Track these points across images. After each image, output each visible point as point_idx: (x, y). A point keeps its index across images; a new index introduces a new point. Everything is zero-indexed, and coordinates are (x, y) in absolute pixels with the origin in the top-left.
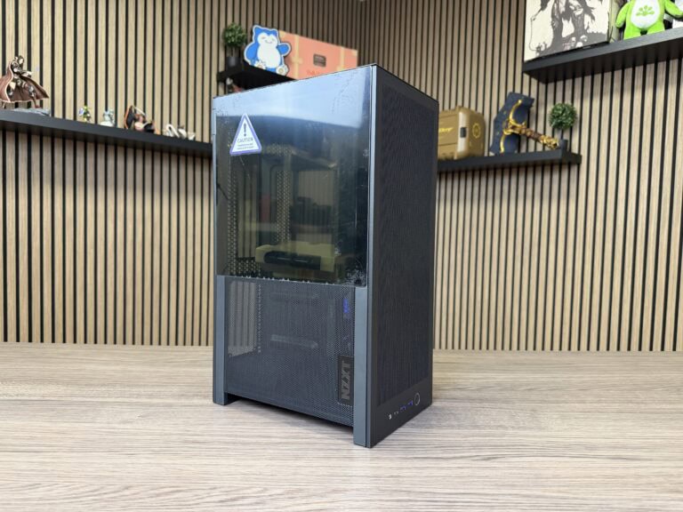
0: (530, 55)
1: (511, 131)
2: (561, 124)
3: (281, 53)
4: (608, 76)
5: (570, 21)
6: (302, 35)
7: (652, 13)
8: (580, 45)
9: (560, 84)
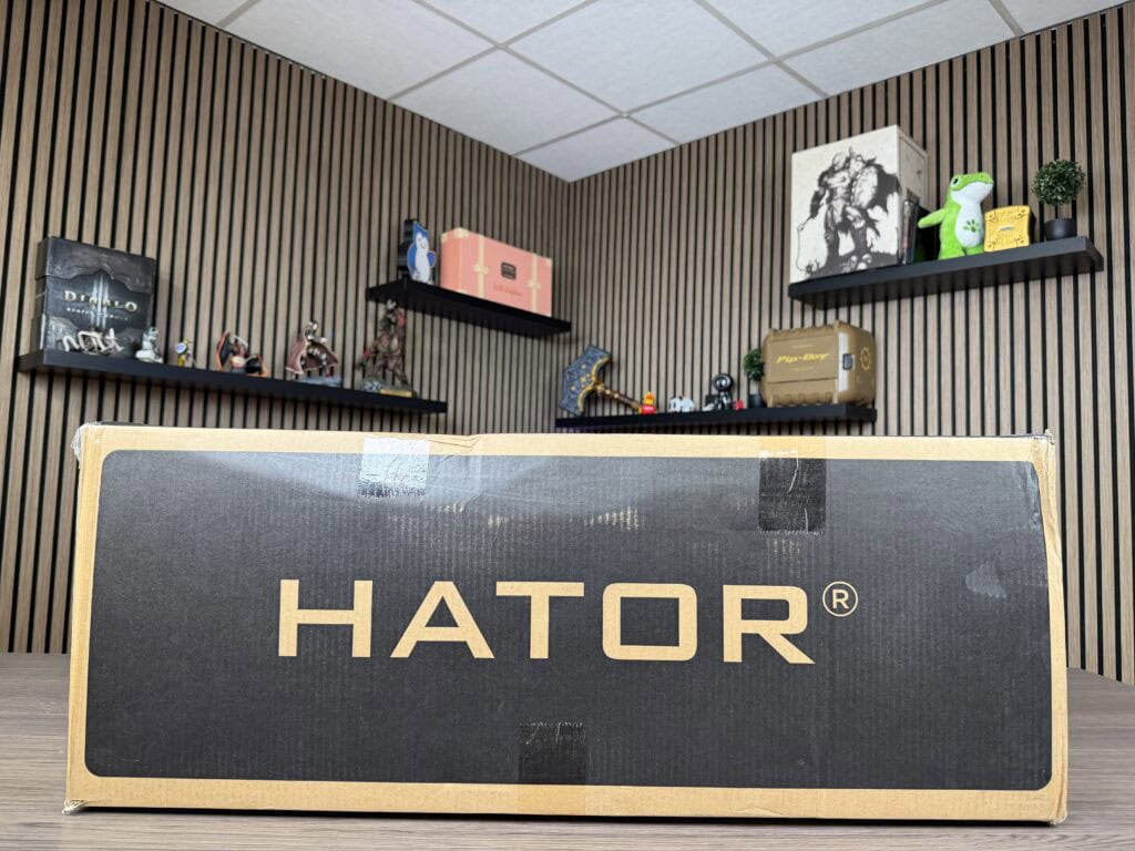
0: (797, 275)
4: (906, 304)
5: (849, 235)
6: (485, 234)
8: (862, 266)
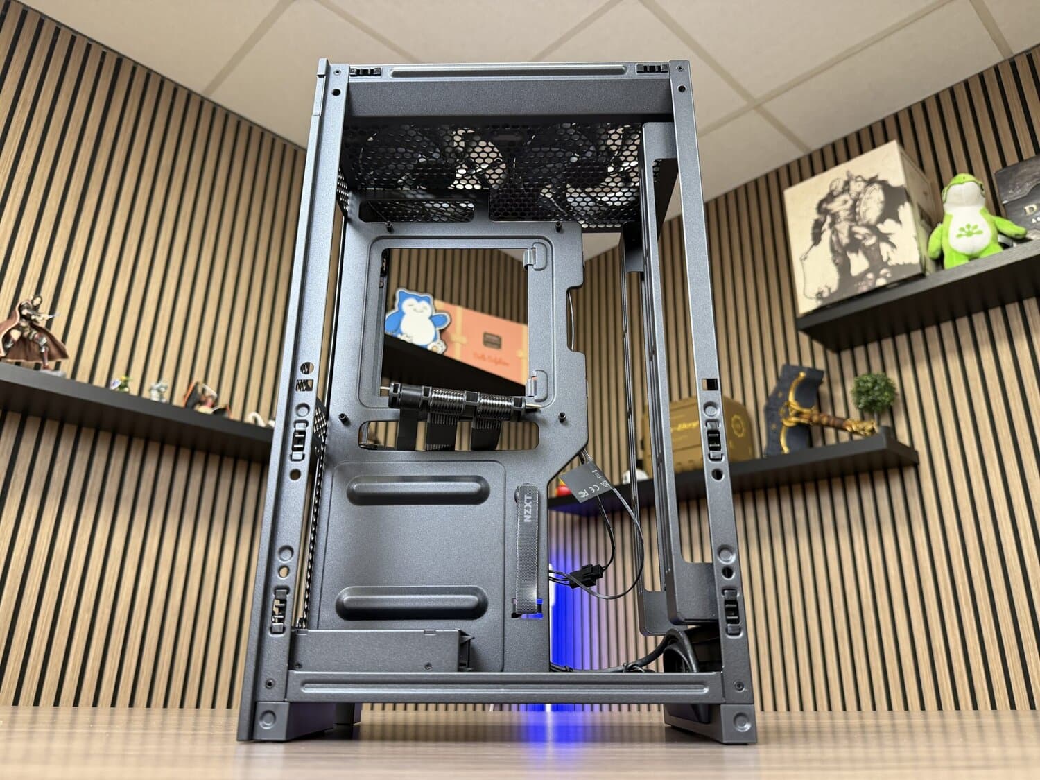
0: (806, 305)
1: (794, 419)
2: (874, 403)
3: (435, 326)
5: (861, 254)
6: (467, 306)
7: (980, 232)
8: (881, 282)
9: (859, 352)
